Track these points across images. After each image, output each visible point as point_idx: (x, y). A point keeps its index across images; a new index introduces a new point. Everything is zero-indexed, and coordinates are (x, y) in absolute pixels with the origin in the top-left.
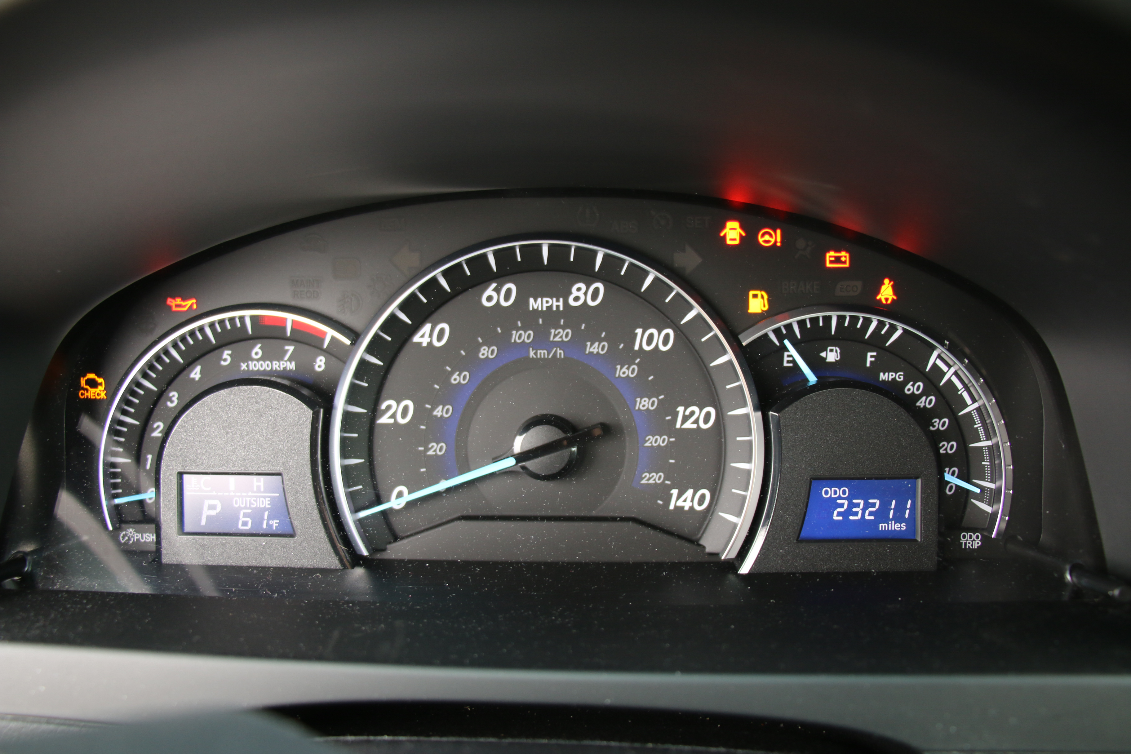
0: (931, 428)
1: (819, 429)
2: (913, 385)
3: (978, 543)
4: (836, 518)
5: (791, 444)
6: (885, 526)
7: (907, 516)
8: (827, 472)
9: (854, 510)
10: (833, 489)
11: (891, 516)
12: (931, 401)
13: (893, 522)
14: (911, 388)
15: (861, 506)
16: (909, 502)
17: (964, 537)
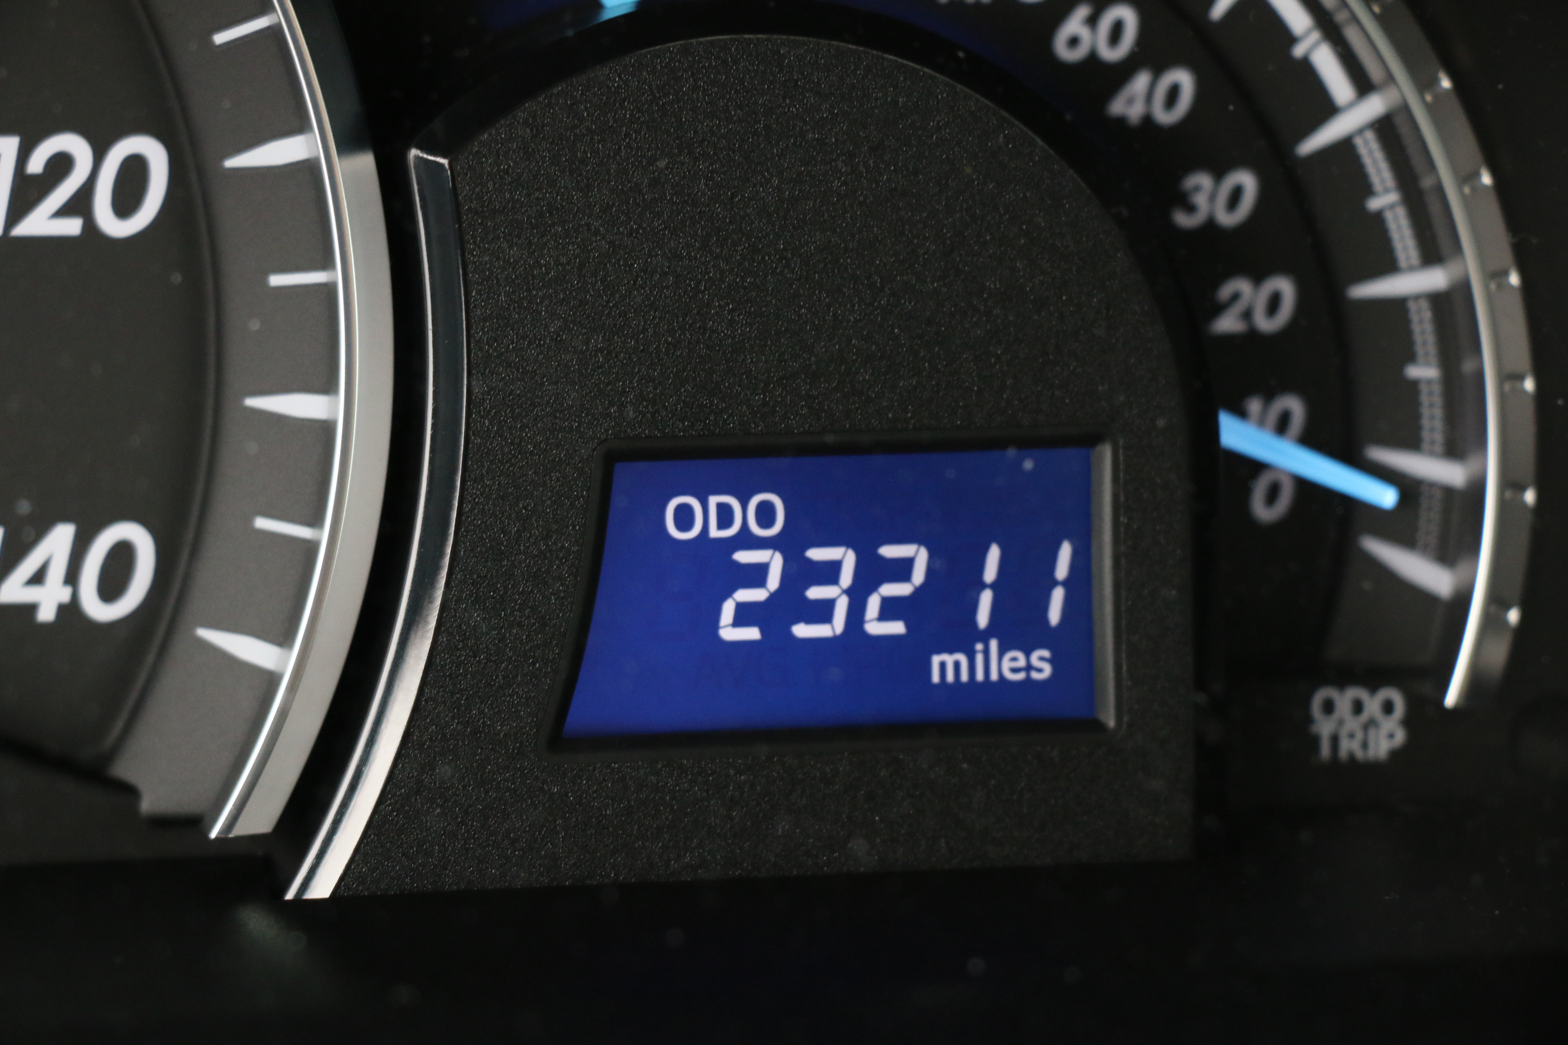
0: (1183, 220)
1: (640, 226)
2: (1092, 21)
3: (1391, 736)
4: (729, 633)
5: (507, 294)
6: (957, 665)
7: (1054, 615)
8: (682, 421)
9: (815, 593)
10: (714, 501)
11: (983, 619)
12: (1173, 93)
13: (994, 644)
14: (1084, 33)
15: (846, 577)
16: (1065, 553)
17: (1329, 707)
